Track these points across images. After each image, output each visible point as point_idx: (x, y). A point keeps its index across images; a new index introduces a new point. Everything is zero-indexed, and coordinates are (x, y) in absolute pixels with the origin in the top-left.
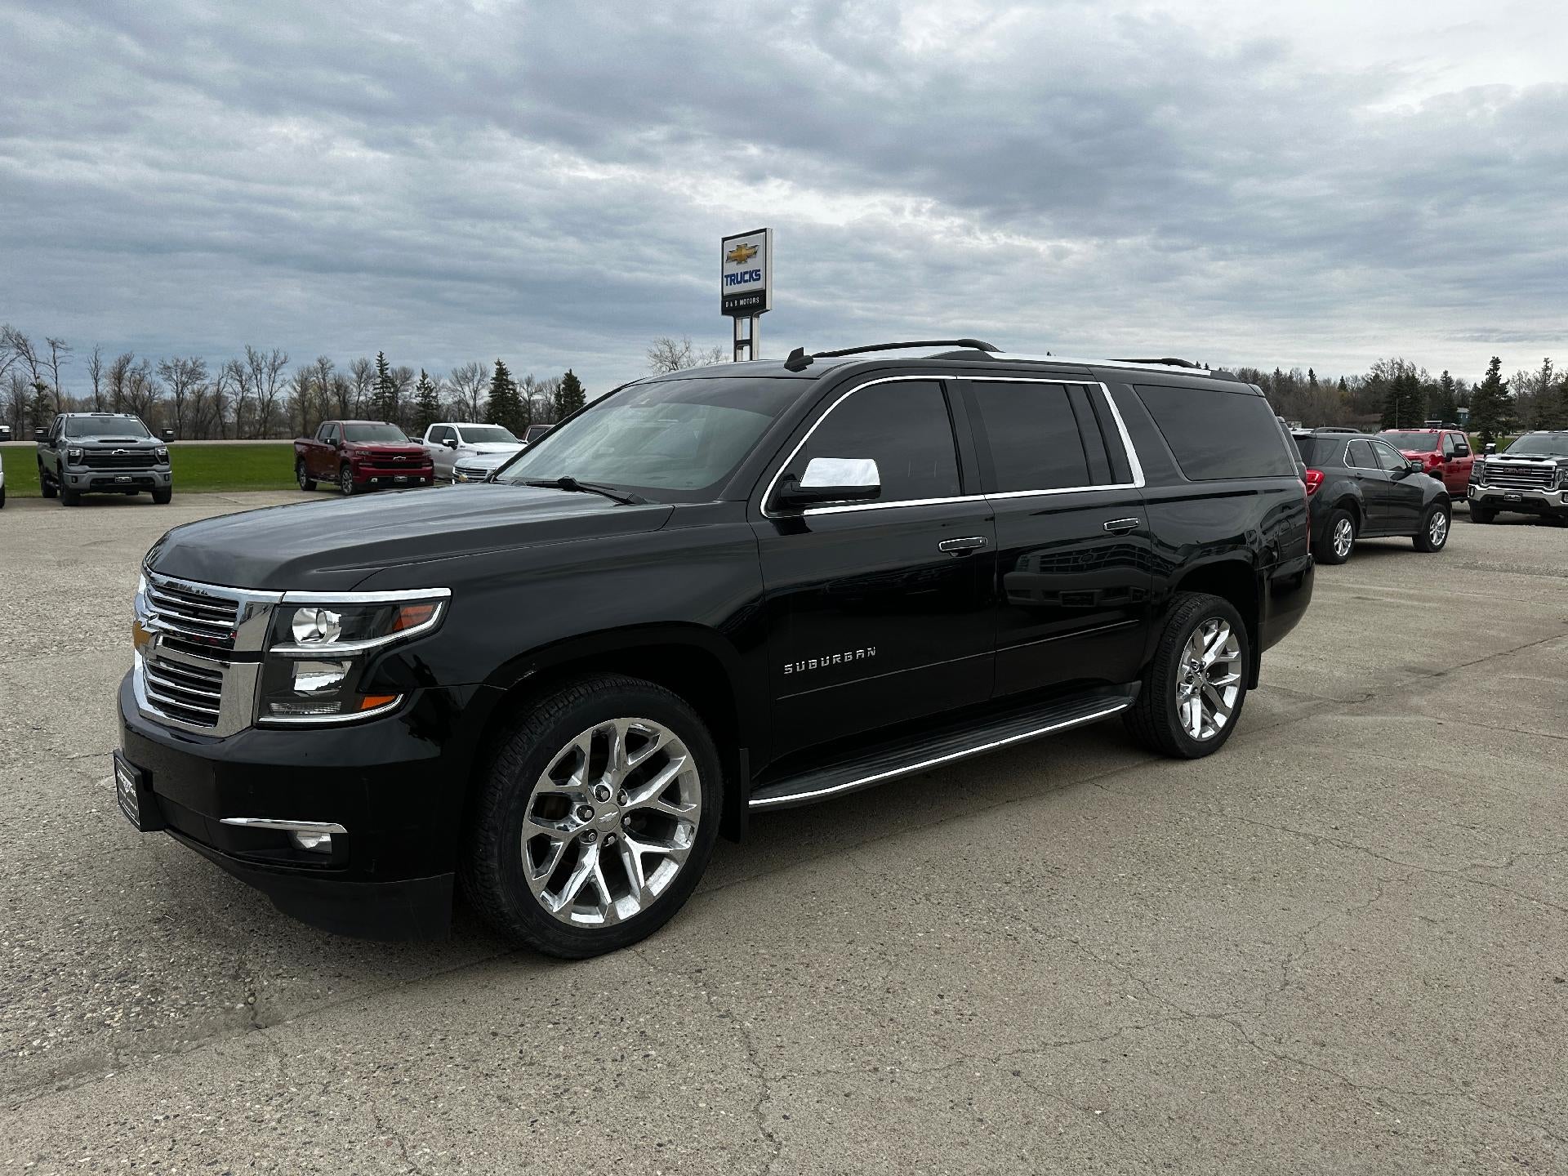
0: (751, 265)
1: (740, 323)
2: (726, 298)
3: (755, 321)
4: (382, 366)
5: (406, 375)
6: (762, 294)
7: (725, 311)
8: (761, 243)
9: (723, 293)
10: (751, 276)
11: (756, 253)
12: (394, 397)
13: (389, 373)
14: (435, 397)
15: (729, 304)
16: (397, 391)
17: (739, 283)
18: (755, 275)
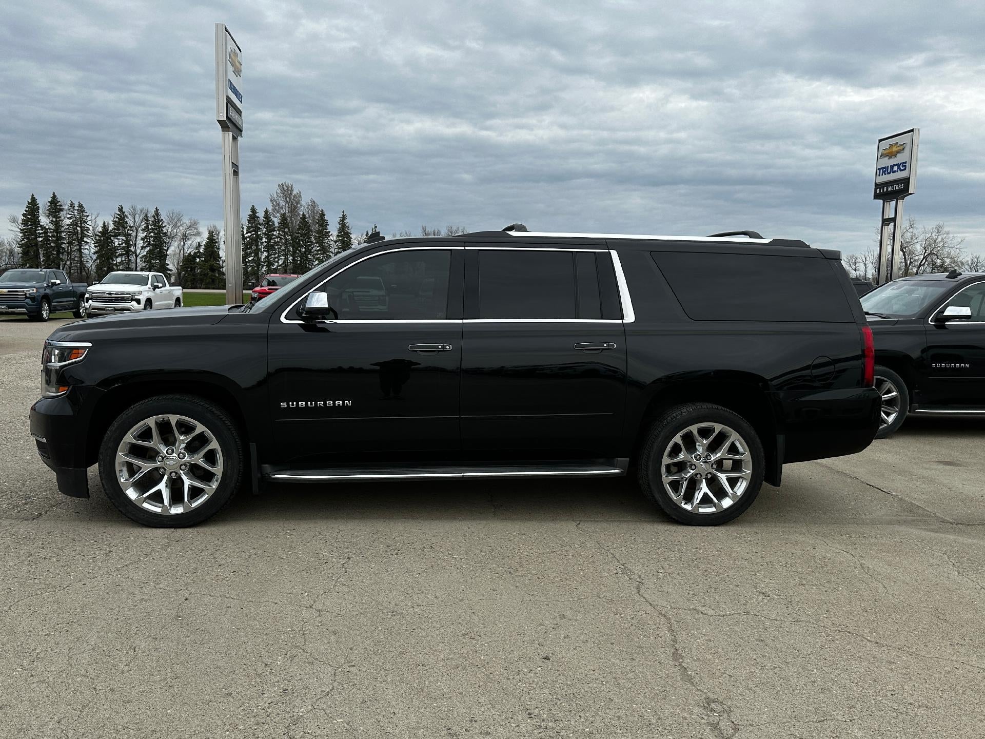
0: (899, 159)
1: (888, 205)
2: (878, 186)
3: (900, 203)
6: (906, 181)
7: (877, 196)
8: (908, 141)
9: (876, 183)
10: (899, 168)
11: (904, 149)
15: (880, 190)
17: (889, 173)
18: (902, 166)
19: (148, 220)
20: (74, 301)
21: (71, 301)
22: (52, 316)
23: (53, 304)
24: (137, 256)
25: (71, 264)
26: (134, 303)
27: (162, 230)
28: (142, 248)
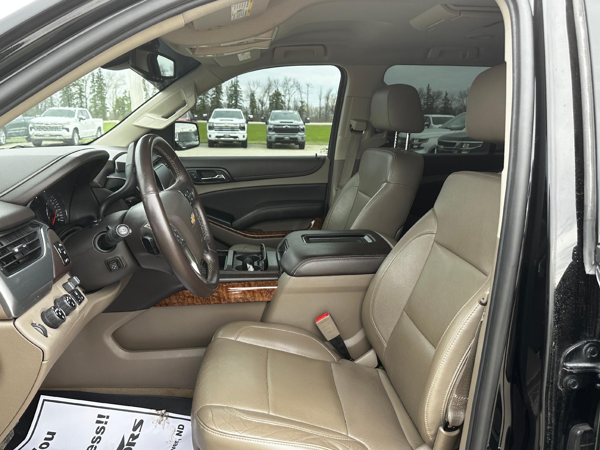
4: (429, 90)
5: (439, 94)
12: (432, 103)
13: (431, 93)
14: (450, 104)
16: (434, 101)
19: (94, 76)
20: (26, 129)
21: (23, 130)
22: (8, 141)
23: (9, 132)
24: (86, 99)
25: (46, 104)
26: (65, 131)
27: (103, 82)
28: (91, 93)
